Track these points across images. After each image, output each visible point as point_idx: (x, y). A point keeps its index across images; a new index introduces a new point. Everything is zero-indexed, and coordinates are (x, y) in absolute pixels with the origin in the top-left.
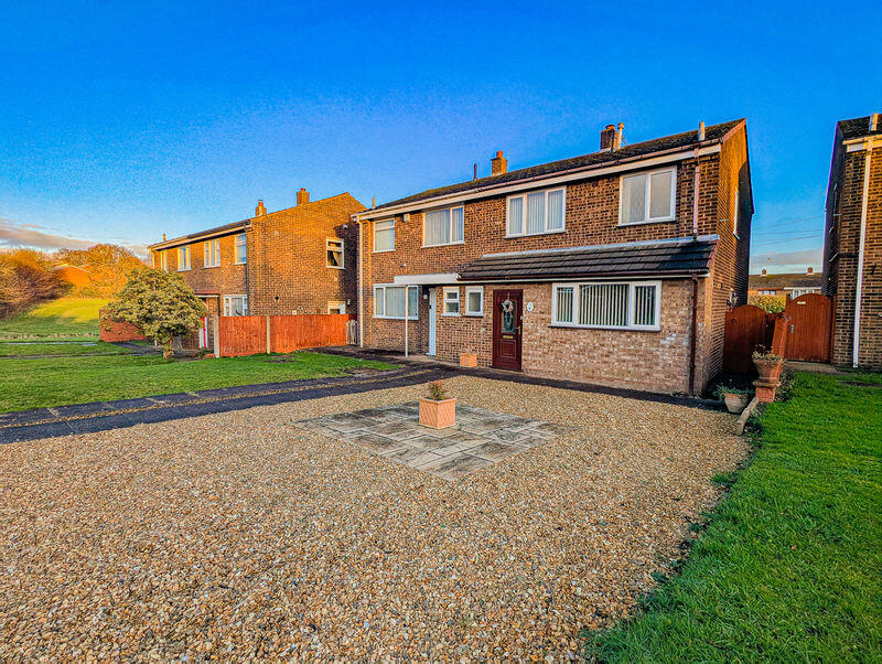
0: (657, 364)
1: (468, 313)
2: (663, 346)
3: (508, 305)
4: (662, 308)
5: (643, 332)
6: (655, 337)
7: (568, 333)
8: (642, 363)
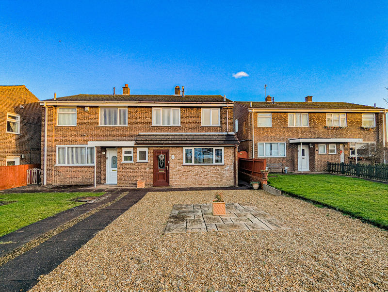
0: (224, 177)
1: (138, 161)
2: (226, 170)
3: (162, 157)
4: (225, 157)
5: (219, 165)
6: (223, 167)
7: (191, 167)
8: (219, 177)
